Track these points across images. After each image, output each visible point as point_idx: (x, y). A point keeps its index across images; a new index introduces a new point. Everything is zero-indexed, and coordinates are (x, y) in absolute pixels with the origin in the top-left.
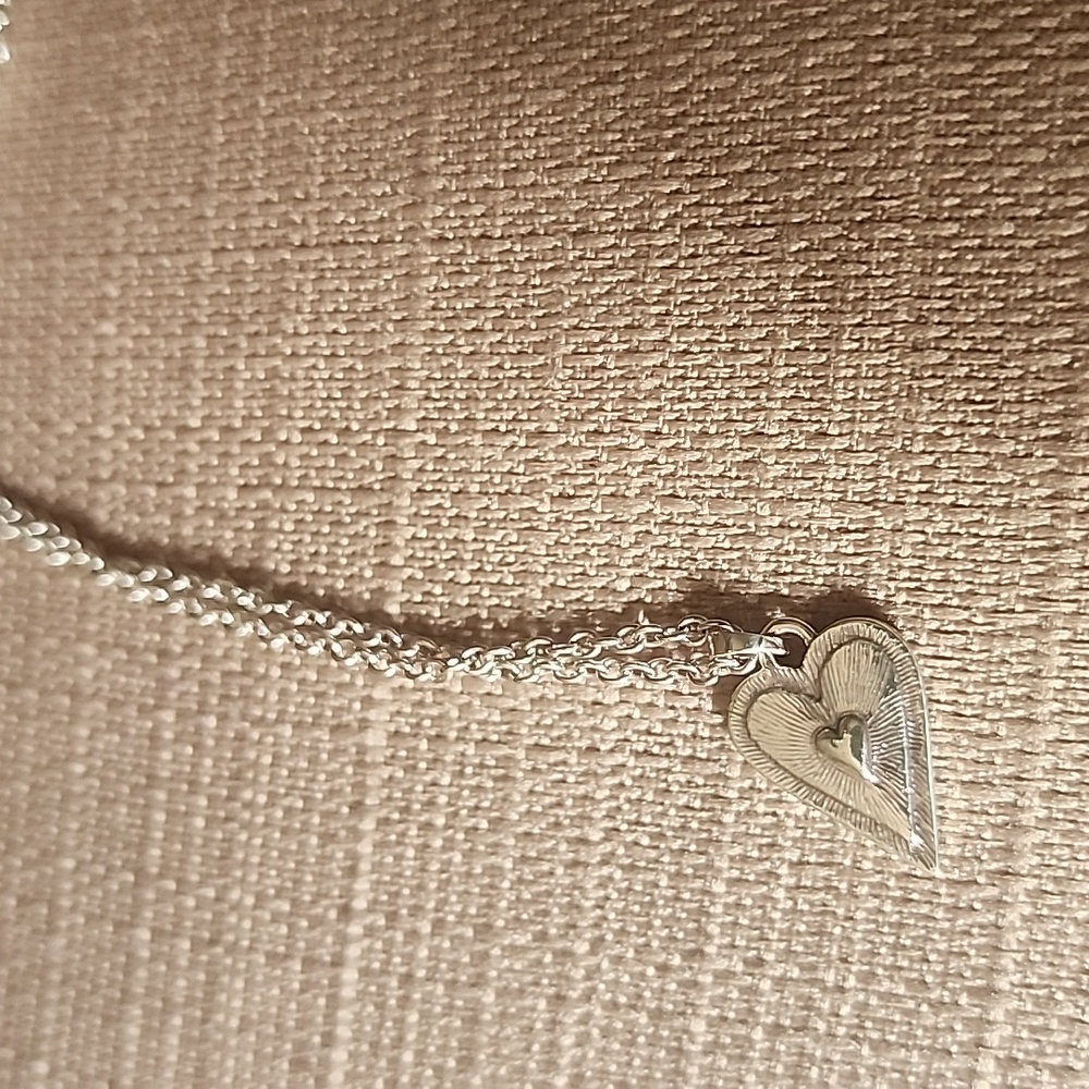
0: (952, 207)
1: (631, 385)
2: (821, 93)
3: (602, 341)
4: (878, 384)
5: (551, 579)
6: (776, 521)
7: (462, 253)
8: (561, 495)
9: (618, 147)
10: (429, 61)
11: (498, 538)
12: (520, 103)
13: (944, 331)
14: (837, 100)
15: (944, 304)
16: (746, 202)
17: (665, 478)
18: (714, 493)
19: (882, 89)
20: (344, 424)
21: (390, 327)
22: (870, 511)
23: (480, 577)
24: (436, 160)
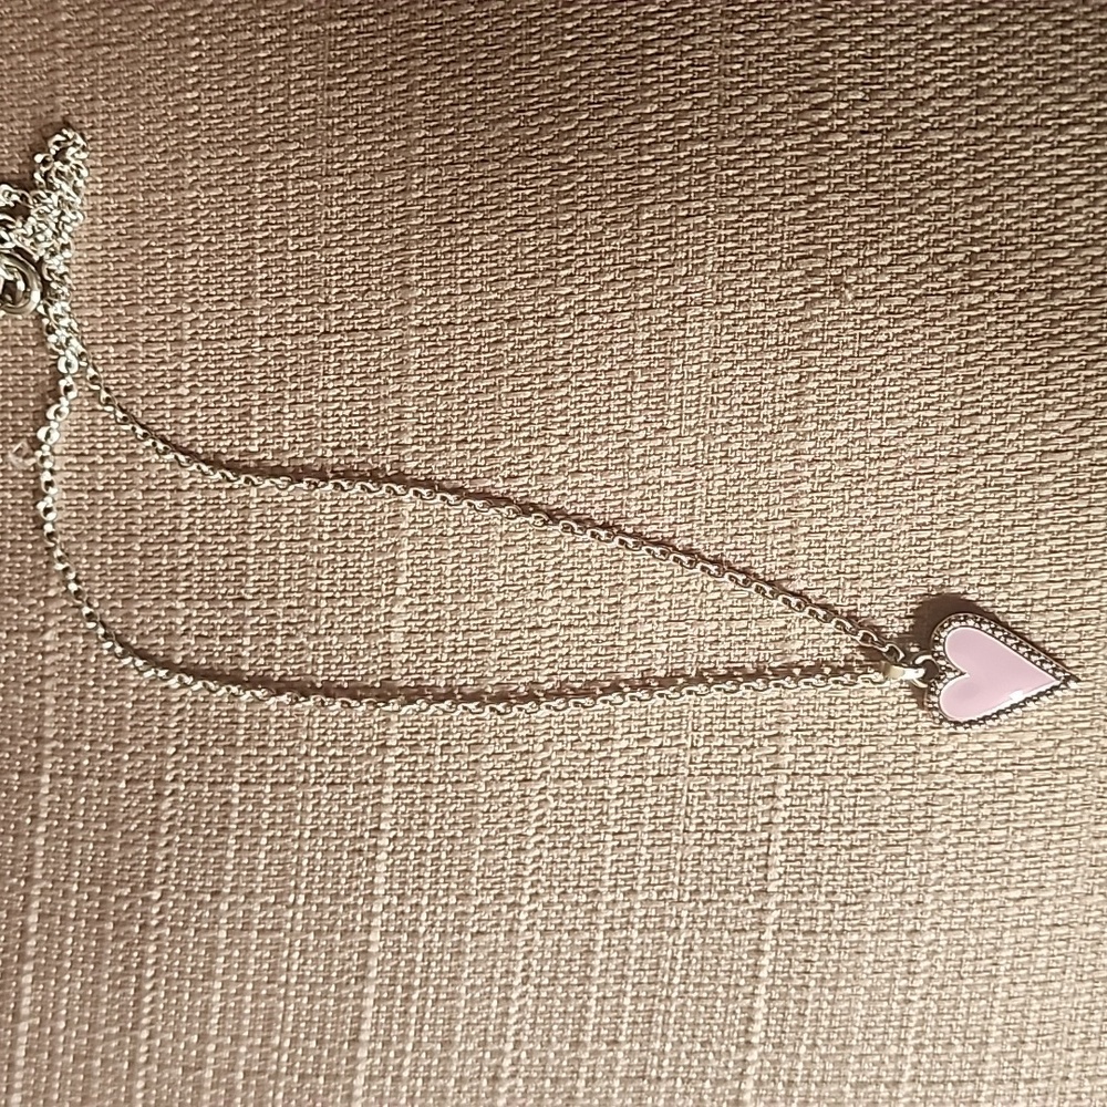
0: (730, 296)
1: (549, 408)
2: (652, 234)
3: (530, 383)
4: (694, 398)
5: (505, 528)
6: (640, 481)
7: (436, 334)
8: (509, 476)
9: (532, 268)
10: (407, 217)
12: (469, 243)
13: (730, 365)
14: (661, 238)
15: (728, 350)
16: (613, 298)
17: (573, 461)
18: (603, 468)
19: (687, 231)
20: (362, 443)
21: (391, 381)
22: (694, 470)
23: (459, 531)
24: (414, 278)
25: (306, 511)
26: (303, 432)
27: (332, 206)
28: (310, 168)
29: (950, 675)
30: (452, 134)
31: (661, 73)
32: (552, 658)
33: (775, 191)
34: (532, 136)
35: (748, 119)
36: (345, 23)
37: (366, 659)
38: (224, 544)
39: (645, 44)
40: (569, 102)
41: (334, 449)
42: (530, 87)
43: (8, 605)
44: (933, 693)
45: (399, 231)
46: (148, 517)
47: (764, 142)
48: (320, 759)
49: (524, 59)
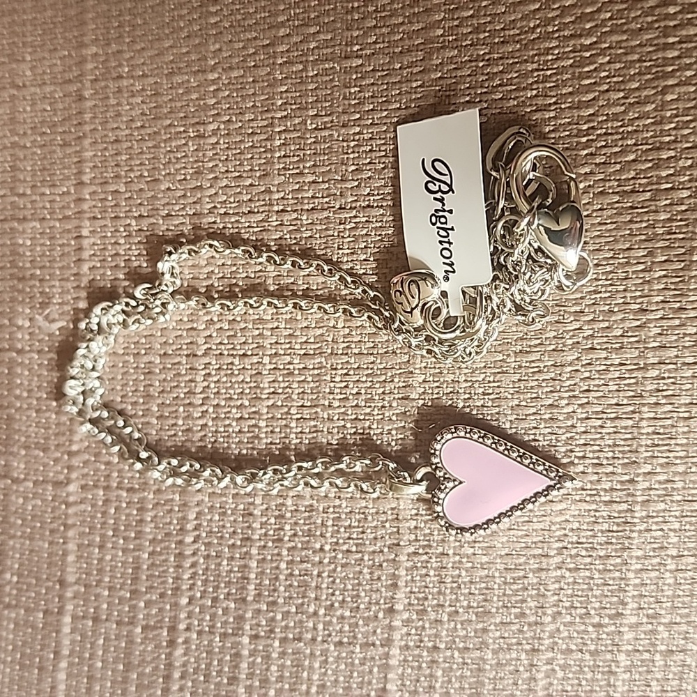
2: (677, 116)
5: (516, 402)
8: (521, 351)
11: (480, 379)
14: (686, 119)
16: (633, 178)
17: (586, 338)
18: (618, 346)
25: (318, 379)
27: (350, 87)
28: (329, 50)
30: (472, 16)
32: (563, 532)
34: (554, 19)
37: (375, 523)
38: (238, 407)
43: (36, 457)
46: (165, 380)
48: (328, 618)
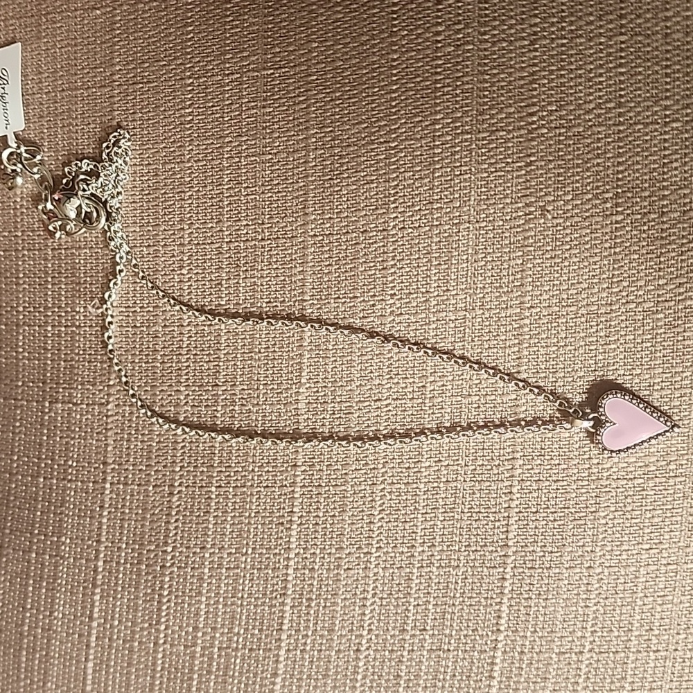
0: (483, 218)
1: (385, 279)
2: (441, 184)
3: (374, 266)
4: (464, 273)
5: (361, 345)
6: (435, 319)
7: (323, 240)
8: (363, 317)
9: (375, 204)
10: (307, 177)
12: (341, 190)
13: (484, 255)
14: (446, 186)
15: (483, 247)
16: (419, 219)
17: (398, 308)
18: (414, 312)
19: (460, 183)
20: (282, 299)
21: (298, 265)
22: (465, 313)
23: (336, 347)
24: (311, 209)
25: (252, 337)
26: (251, 294)
27: (265, 171)
28: (254, 150)
29: (608, 424)
30: (331, 131)
31: (445, 97)
32: (387, 417)
33: (508, 160)
34: (375, 132)
35: (493, 122)
36: (272, 71)
37: (285, 417)
38: (207, 355)
39: (436, 81)
40: (395, 114)
41: (267, 303)
42: (374, 105)
43: (87, 389)
44: (599, 435)
45: (302, 184)
46: (165, 341)
47: (501, 134)
48: (260, 473)
49: (370, 91)
